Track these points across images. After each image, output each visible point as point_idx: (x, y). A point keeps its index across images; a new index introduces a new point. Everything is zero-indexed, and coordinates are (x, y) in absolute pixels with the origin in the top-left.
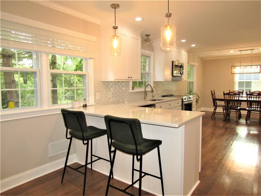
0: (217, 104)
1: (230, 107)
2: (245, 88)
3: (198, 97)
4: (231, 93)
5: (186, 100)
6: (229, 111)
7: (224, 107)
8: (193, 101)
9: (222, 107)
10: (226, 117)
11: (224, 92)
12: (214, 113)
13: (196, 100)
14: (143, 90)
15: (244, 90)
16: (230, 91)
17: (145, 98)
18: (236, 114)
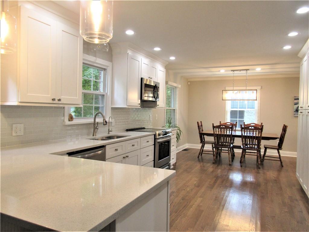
0: (205, 140)
1: (220, 143)
2: (238, 119)
3: (180, 131)
4: (223, 125)
5: (161, 136)
6: (220, 150)
7: (213, 144)
8: (172, 137)
9: (211, 144)
10: (217, 157)
11: (213, 124)
12: (202, 152)
13: (176, 135)
14: (92, 120)
15: (238, 121)
16: (220, 123)
17: (94, 134)
18: (229, 154)
